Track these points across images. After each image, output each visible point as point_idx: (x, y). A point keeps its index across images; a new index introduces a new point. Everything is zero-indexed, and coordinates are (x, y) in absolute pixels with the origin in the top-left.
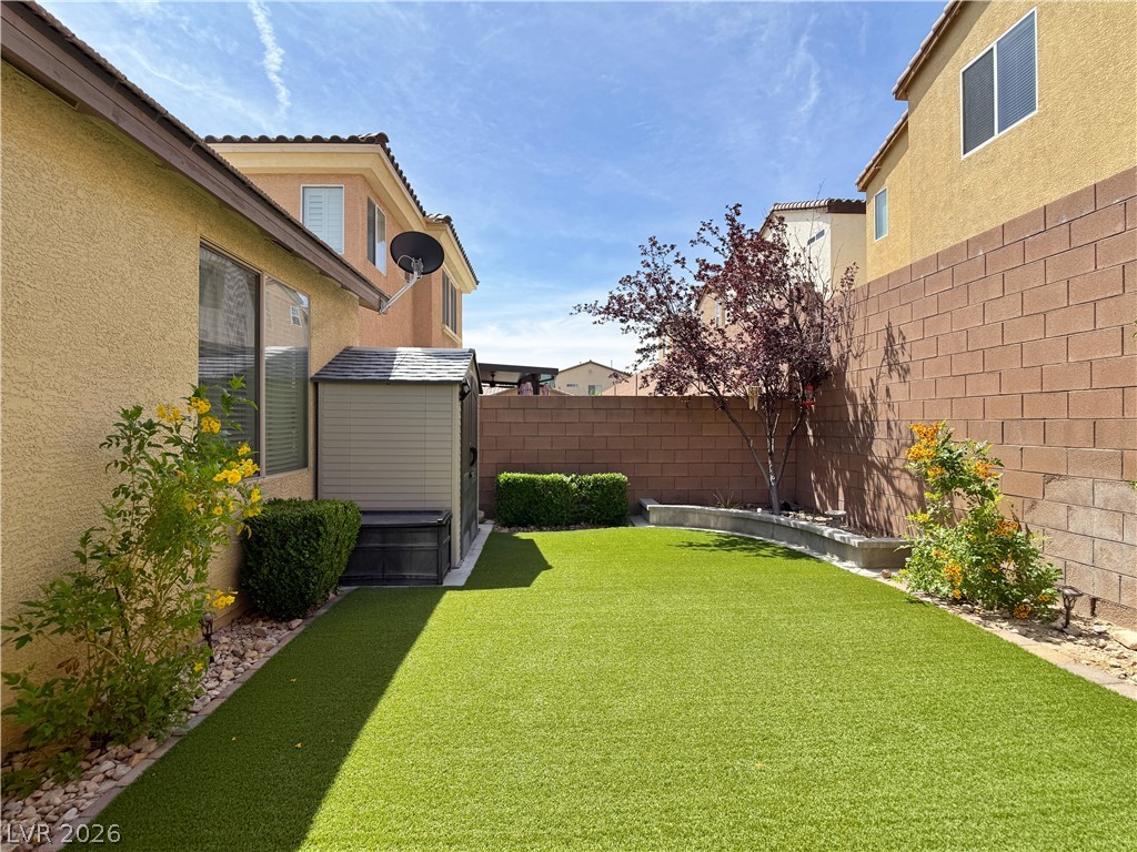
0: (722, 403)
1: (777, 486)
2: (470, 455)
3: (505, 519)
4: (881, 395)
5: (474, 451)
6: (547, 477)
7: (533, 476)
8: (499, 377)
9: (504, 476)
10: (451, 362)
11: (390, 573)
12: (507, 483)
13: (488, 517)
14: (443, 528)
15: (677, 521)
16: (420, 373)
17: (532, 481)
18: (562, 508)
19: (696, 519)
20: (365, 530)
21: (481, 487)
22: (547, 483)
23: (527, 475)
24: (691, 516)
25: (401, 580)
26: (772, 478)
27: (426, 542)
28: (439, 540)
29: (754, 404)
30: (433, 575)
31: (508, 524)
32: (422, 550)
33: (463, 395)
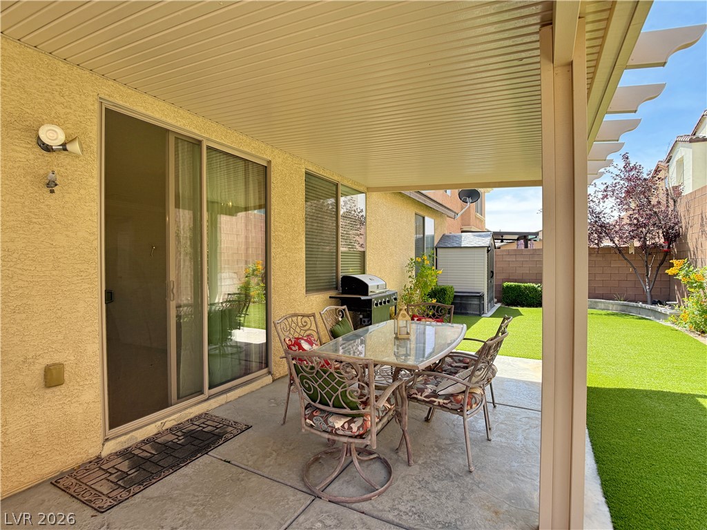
0: (619, 250)
1: (650, 291)
2: (491, 274)
3: (506, 302)
4: (699, 246)
5: (492, 272)
6: (526, 285)
7: (519, 284)
8: (505, 237)
9: (506, 284)
10: (483, 238)
11: (463, 311)
12: (507, 287)
13: (498, 302)
14: (481, 297)
15: (592, 306)
16: (472, 243)
17: (519, 286)
18: (533, 298)
19: (603, 306)
20: (455, 296)
21: (496, 288)
22: (526, 287)
23: (517, 284)
24: (600, 304)
25: (467, 314)
26: (647, 287)
27: (476, 302)
28: (480, 302)
29: (632, 251)
30: (478, 313)
31: (508, 305)
32: (474, 304)
33: (488, 251)
